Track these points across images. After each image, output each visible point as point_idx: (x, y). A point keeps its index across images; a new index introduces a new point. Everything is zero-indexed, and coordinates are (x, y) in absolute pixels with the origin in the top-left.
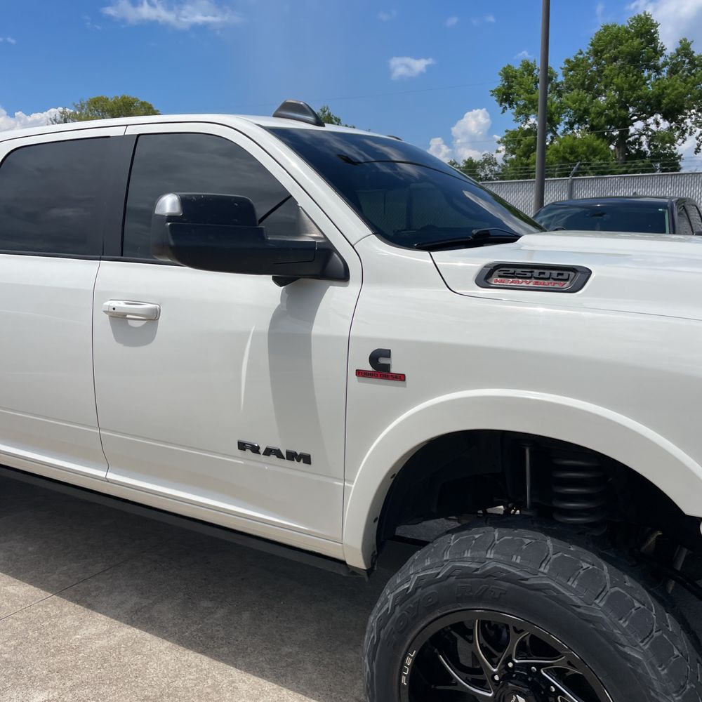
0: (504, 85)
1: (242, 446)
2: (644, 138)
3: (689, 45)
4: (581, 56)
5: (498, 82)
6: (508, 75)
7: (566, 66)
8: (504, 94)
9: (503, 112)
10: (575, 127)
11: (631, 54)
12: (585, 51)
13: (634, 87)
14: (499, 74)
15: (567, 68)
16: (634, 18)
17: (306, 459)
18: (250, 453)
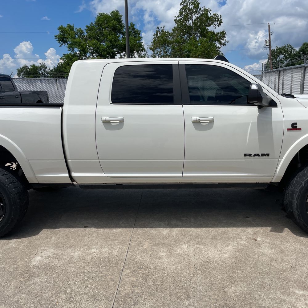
0: (61, 34)
1: (245, 155)
3: (134, 25)
4: (93, 25)
5: (58, 33)
6: (61, 29)
7: (87, 28)
8: (61, 37)
9: (60, 46)
10: (94, 55)
11: (113, 27)
12: (94, 23)
13: (116, 40)
14: (58, 29)
15: (87, 29)
16: (112, 12)
17: (268, 155)
18: (248, 157)
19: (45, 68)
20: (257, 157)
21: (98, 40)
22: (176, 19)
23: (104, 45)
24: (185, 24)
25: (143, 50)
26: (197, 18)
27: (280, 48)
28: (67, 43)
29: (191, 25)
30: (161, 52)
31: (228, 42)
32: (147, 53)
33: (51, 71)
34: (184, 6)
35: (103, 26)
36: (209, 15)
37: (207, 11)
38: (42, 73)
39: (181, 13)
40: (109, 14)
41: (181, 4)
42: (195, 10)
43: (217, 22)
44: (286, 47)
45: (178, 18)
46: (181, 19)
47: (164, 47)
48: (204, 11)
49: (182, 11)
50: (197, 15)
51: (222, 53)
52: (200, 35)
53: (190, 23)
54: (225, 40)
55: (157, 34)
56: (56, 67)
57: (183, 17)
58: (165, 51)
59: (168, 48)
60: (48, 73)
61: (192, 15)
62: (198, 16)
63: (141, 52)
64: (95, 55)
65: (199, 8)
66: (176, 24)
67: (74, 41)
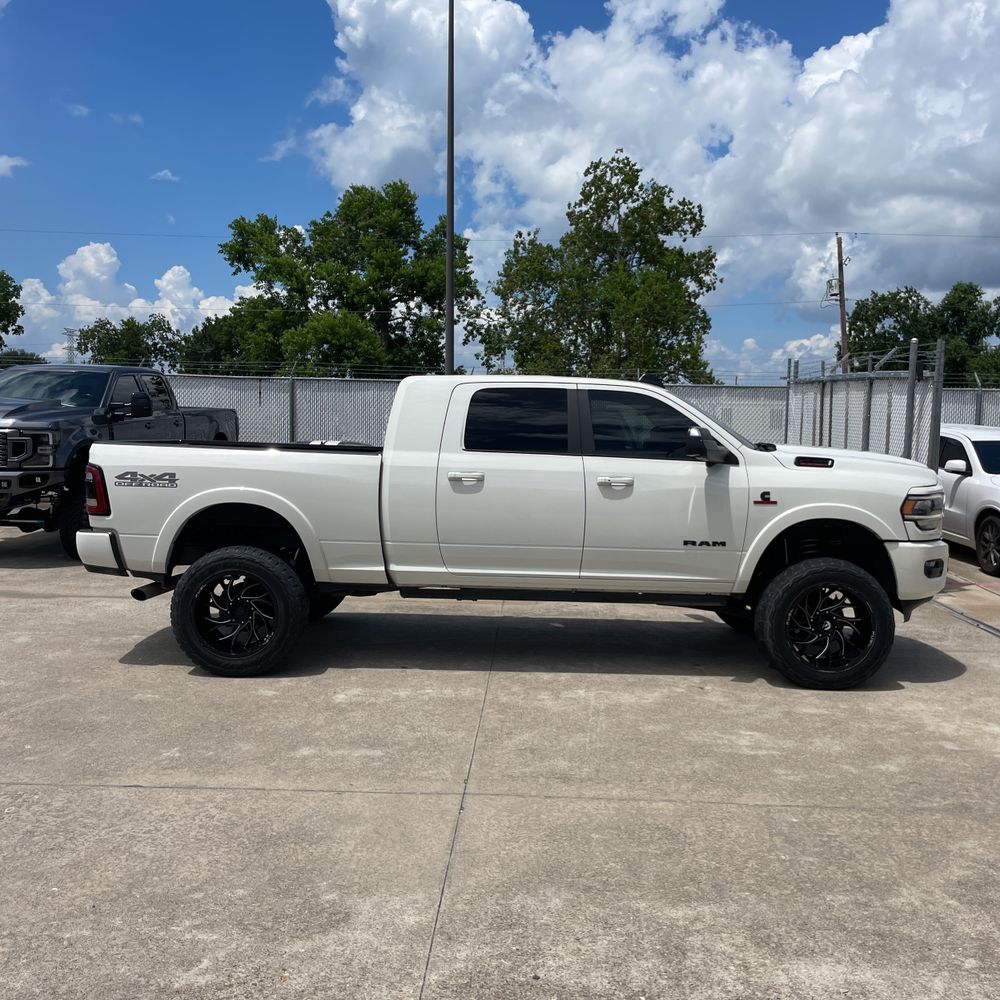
0: (236, 241)
1: (686, 543)
2: (407, 323)
4: (329, 219)
5: (228, 236)
6: (240, 227)
7: (313, 228)
8: (237, 251)
9: (234, 274)
10: (330, 302)
11: (389, 226)
12: (333, 213)
13: (396, 264)
14: (230, 226)
15: (313, 231)
16: (390, 186)
17: (723, 544)
18: (690, 546)
19: (165, 331)
20: (704, 547)
21: (344, 261)
22: (573, 212)
23: (361, 275)
24: (599, 226)
25: (474, 293)
26: (633, 211)
27: (883, 295)
28: (253, 266)
29: (616, 228)
30: (526, 300)
31: (721, 281)
32: (484, 302)
33: (186, 339)
34: (595, 176)
35: (361, 224)
36: (667, 204)
37: (659, 192)
38: (155, 344)
39: (586, 196)
40: (378, 188)
41: (587, 173)
42: (626, 189)
43: (690, 223)
44: (902, 295)
45: (578, 209)
46: (587, 212)
47: (536, 288)
48: (653, 192)
49: (590, 191)
50: (633, 202)
51: (704, 312)
52: (641, 258)
53: (613, 223)
54: (714, 275)
55: (517, 251)
56: (200, 328)
57: (591, 208)
58: (538, 297)
59: (548, 290)
60: (172, 344)
61: (617, 203)
62: (636, 204)
63: (466, 299)
64: (334, 304)
65: (637, 183)
66: (571, 225)
67: (275, 264)
